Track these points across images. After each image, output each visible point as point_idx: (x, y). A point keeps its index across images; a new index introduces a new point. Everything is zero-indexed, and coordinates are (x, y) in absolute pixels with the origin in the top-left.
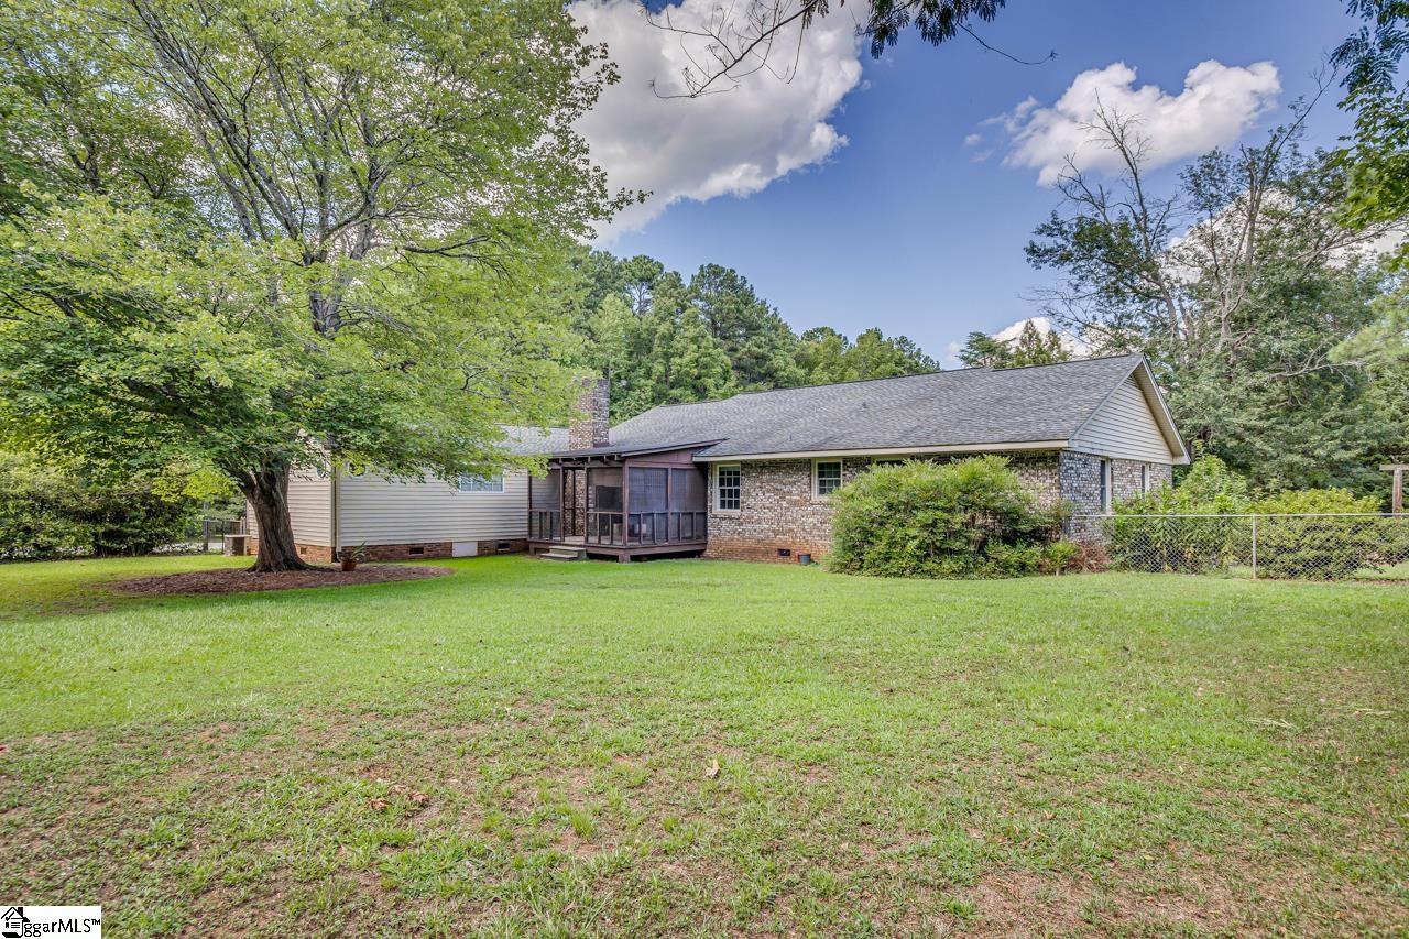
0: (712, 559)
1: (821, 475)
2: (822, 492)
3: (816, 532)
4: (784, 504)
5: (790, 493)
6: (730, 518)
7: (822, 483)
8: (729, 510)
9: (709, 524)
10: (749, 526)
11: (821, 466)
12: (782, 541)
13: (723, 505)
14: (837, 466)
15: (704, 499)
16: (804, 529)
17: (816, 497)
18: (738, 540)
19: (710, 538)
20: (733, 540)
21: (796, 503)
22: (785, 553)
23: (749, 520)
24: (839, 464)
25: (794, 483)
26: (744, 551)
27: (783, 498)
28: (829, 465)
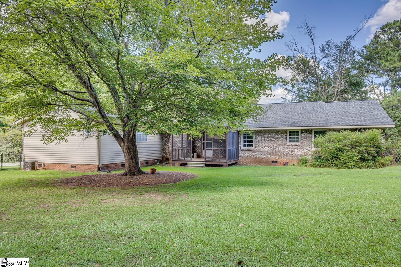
0: (241, 165)
1: (290, 135)
2: (290, 141)
3: (288, 155)
4: (275, 145)
5: (278, 141)
6: (250, 151)
7: (290, 138)
8: (248, 148)
9: (240, 153)
10: (259, 153)
11: (290, 132)
12: (274, 158)
13: (245, 146)
14: (298, 132)
15: (238, 144)
16: (283, 154)
17: (288, 143)
18: (253, 158)
19: (240, 158)
20: (251, 158)
21: (280, 145)
22: (275, 162)
23: (259, 151)
24: (298, 131)
25: (280, 138)
26: (256, 162)
27: (274, 143)
28: (294, 132)
